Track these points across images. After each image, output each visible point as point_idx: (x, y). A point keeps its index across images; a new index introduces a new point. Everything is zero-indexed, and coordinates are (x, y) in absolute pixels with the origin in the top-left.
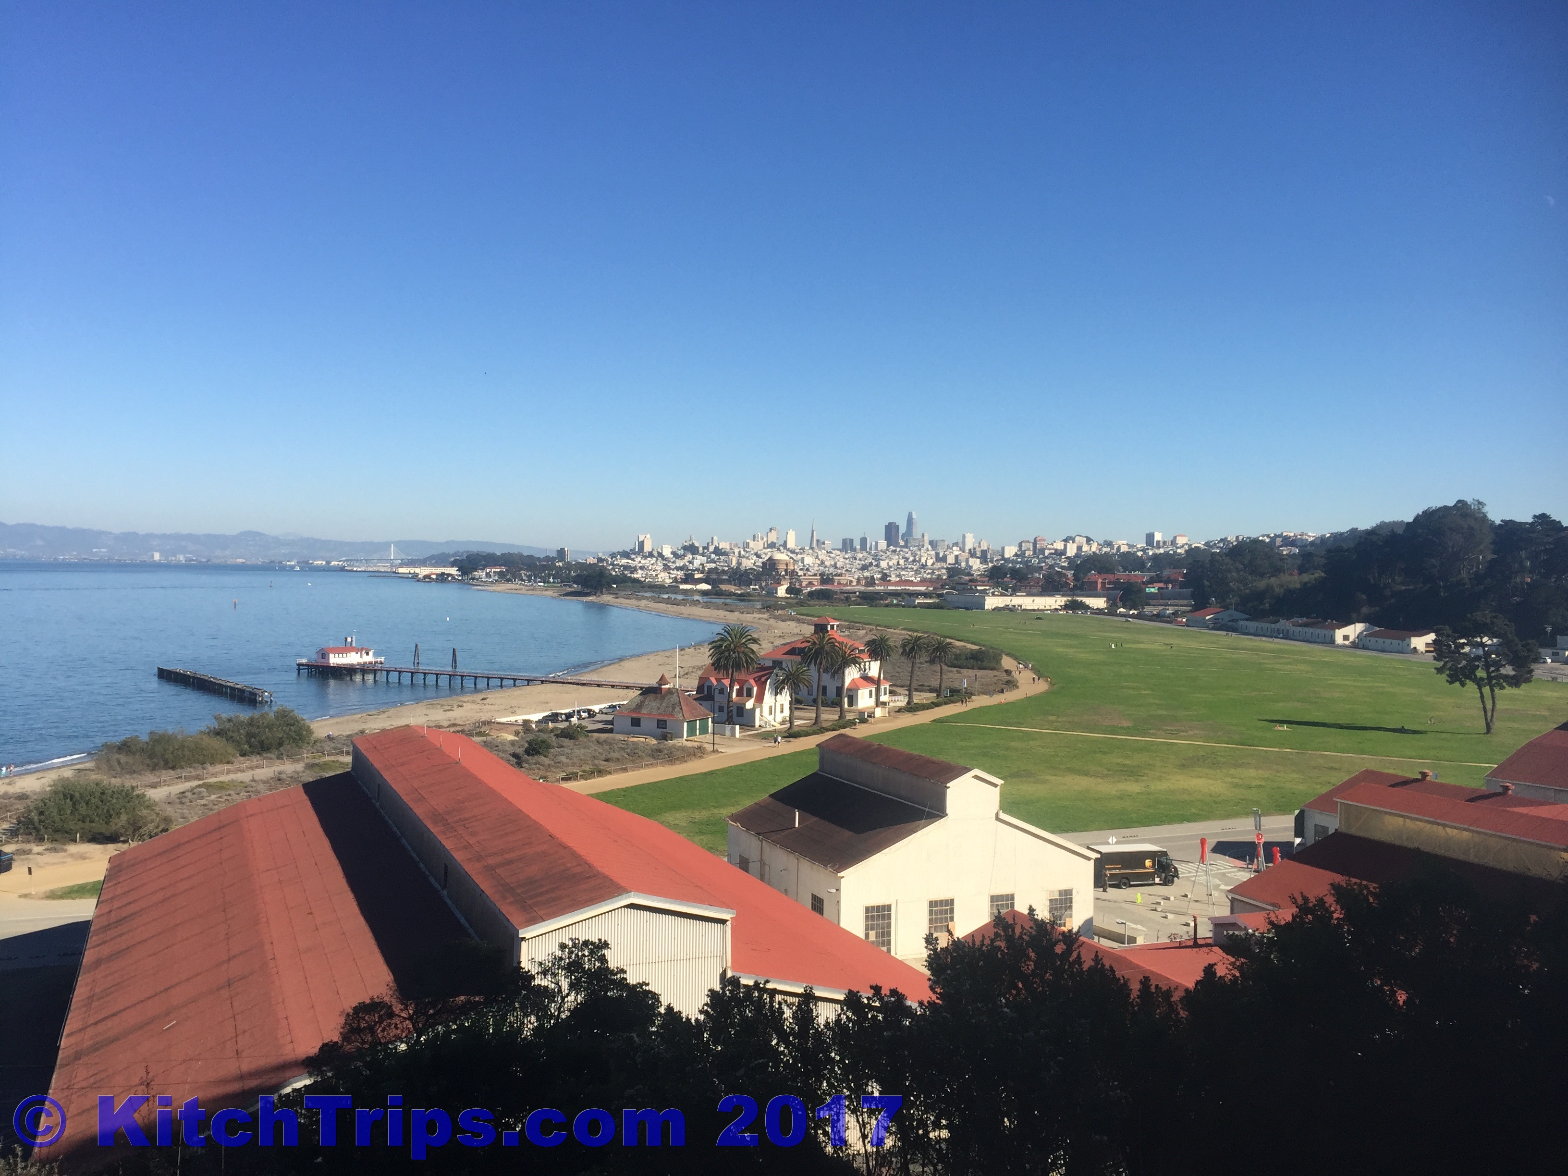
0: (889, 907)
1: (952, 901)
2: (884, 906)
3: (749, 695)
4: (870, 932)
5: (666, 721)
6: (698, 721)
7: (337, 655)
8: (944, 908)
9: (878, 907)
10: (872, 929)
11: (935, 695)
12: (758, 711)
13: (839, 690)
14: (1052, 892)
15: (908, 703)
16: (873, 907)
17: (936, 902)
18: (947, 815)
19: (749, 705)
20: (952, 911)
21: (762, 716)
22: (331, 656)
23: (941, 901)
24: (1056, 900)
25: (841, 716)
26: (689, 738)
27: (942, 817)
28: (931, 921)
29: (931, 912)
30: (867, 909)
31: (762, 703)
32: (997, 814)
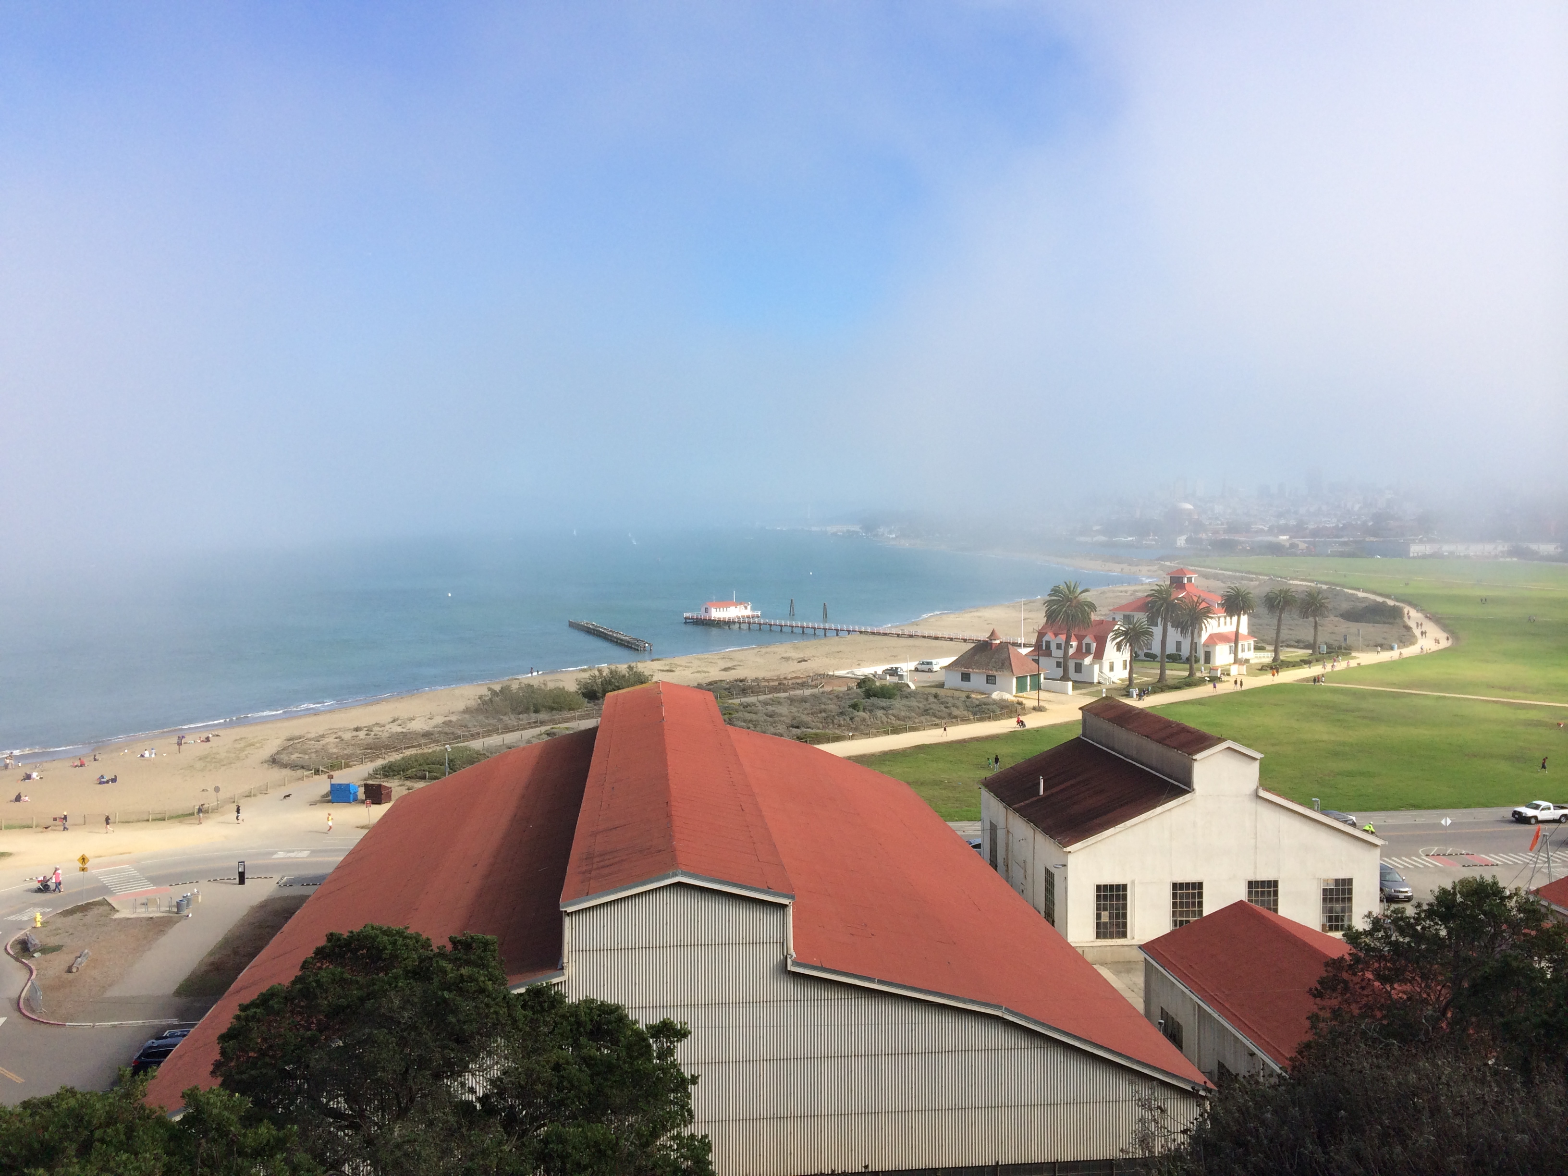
0: (1124, 887)
1: (1200, 885)
2: (1118, 886)
3: (1088, 652)
4: (1103, 913)
5: (995, 676)
6: (1029, 677)
7: (718, 610)
8: (1191, 891)
9: (1112, 886)
10: (1105, 909)
11: (1310, 651)
12: (1097, 667)
13: (1194, 646)
14: (1326, 881)
15: (1275, 660)
16: (1105, 886)
17: (1181, 884)
18: (1193, 790)
19: (1088, 661)
20: (1200, 895)
21: (1102, 672)
22: (713, 610)
23: (1188, 884)
24: (1331, 890)
25: (1191, 674)
26: (1018, 694)
27: (1189, 792)
28: (1174, 905)
29: (1174, 896)
30: (1099, 888)
31: (1102, 658)
32: (1257, 790)
